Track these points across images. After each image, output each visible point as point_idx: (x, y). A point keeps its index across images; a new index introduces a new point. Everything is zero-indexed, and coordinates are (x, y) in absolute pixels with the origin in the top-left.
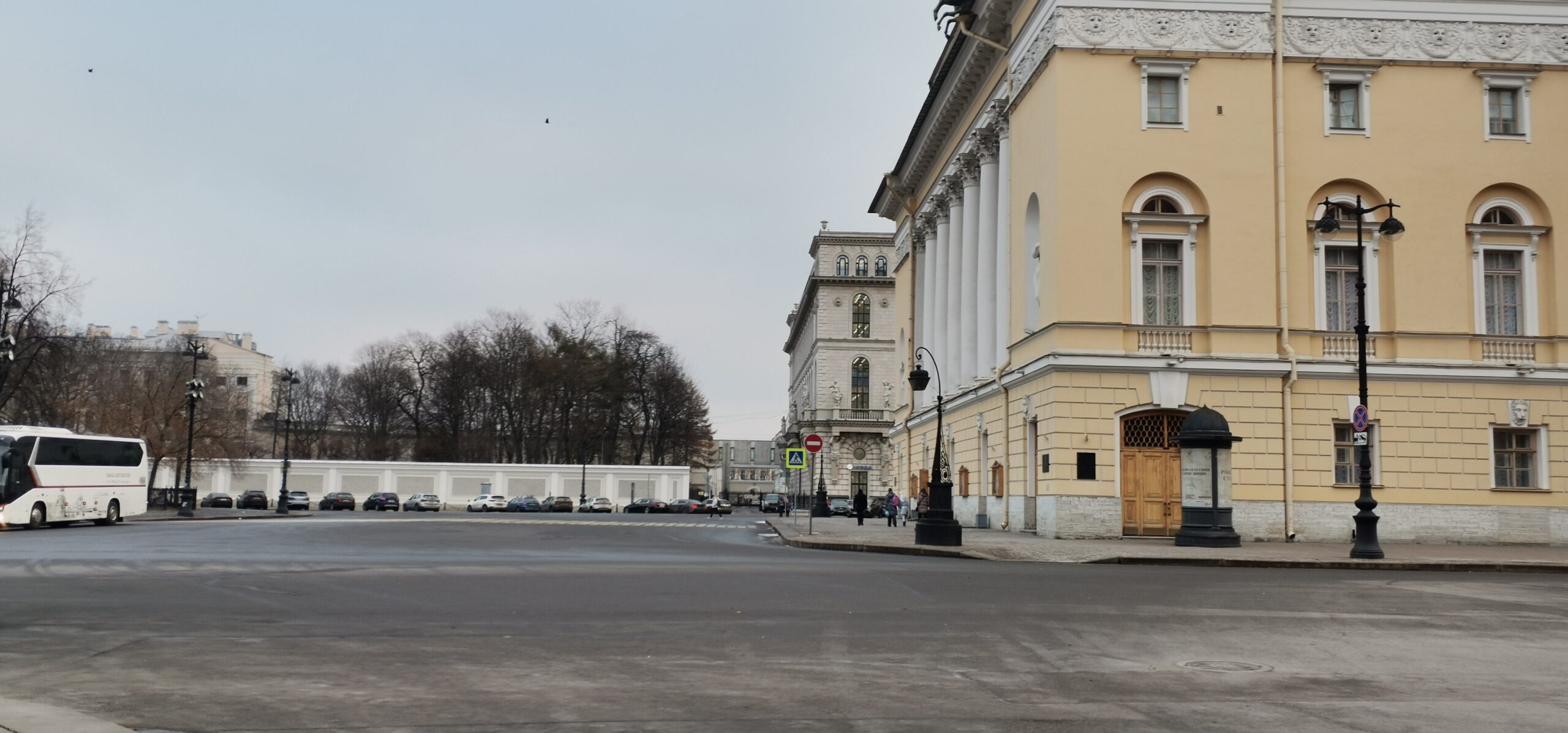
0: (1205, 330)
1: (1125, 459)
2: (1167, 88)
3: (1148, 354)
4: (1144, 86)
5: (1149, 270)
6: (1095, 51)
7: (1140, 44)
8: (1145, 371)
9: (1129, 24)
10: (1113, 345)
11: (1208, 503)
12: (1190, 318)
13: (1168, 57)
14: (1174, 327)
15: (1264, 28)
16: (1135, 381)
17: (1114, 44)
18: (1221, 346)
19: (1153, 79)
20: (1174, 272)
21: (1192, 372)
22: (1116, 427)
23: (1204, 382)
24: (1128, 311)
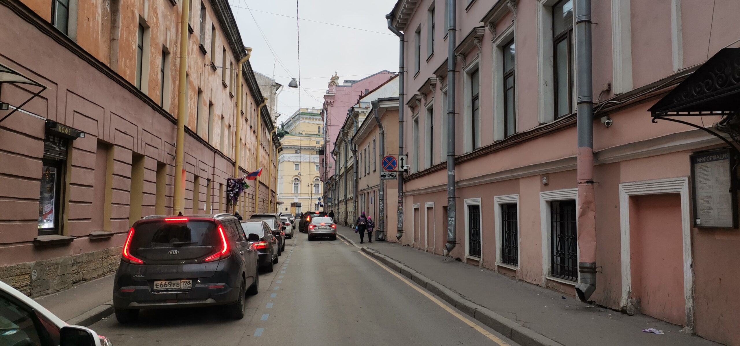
0: (301, 193)
1: (291, 208)
2: (297, 165)
3: (294, 196)
4: (295, 165)
5: (295, 186)
6: (289, 161)
7: (294, 160)
8: (294, 198)
9: (293, 158)
10: (290, 196)
11: (298, 213)
12: (299, 192)
13: (297, 162)
14: (297, 193)
15: (309, 159)
16: (293, 199)
17: (291, 160)
18: (302, 195)
19: (296, 164)
20: (298, 186)
21: (299, 198)
22: (290, 205)
23: (301, 199)
24: (292, 191)
